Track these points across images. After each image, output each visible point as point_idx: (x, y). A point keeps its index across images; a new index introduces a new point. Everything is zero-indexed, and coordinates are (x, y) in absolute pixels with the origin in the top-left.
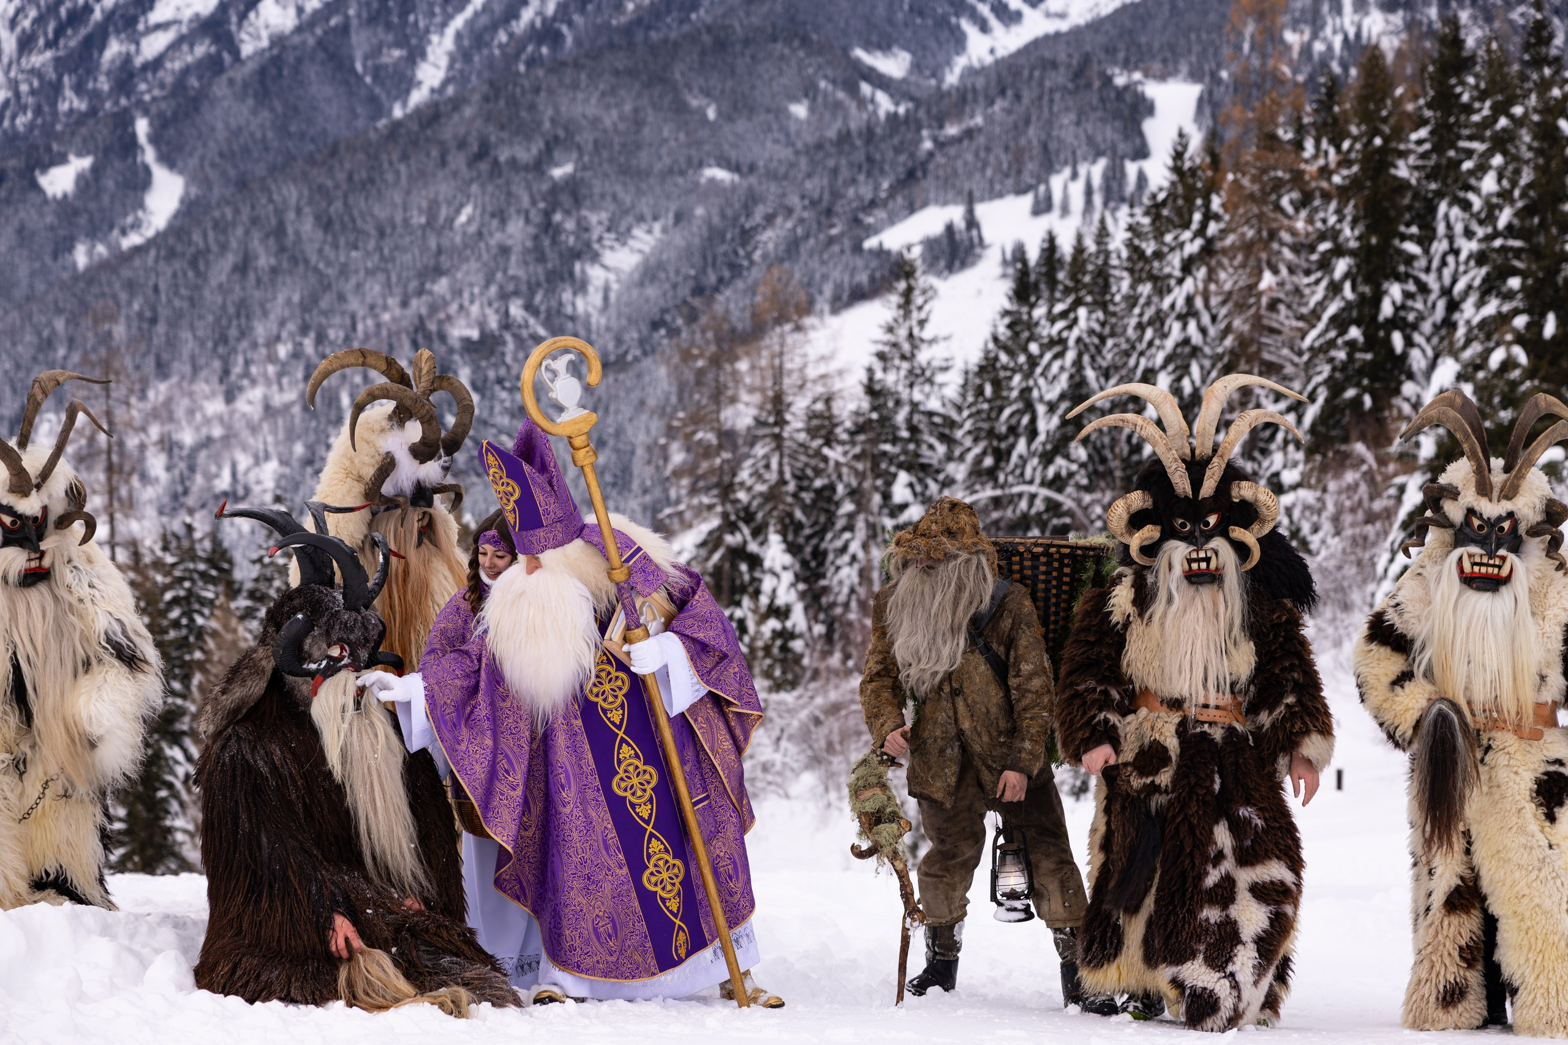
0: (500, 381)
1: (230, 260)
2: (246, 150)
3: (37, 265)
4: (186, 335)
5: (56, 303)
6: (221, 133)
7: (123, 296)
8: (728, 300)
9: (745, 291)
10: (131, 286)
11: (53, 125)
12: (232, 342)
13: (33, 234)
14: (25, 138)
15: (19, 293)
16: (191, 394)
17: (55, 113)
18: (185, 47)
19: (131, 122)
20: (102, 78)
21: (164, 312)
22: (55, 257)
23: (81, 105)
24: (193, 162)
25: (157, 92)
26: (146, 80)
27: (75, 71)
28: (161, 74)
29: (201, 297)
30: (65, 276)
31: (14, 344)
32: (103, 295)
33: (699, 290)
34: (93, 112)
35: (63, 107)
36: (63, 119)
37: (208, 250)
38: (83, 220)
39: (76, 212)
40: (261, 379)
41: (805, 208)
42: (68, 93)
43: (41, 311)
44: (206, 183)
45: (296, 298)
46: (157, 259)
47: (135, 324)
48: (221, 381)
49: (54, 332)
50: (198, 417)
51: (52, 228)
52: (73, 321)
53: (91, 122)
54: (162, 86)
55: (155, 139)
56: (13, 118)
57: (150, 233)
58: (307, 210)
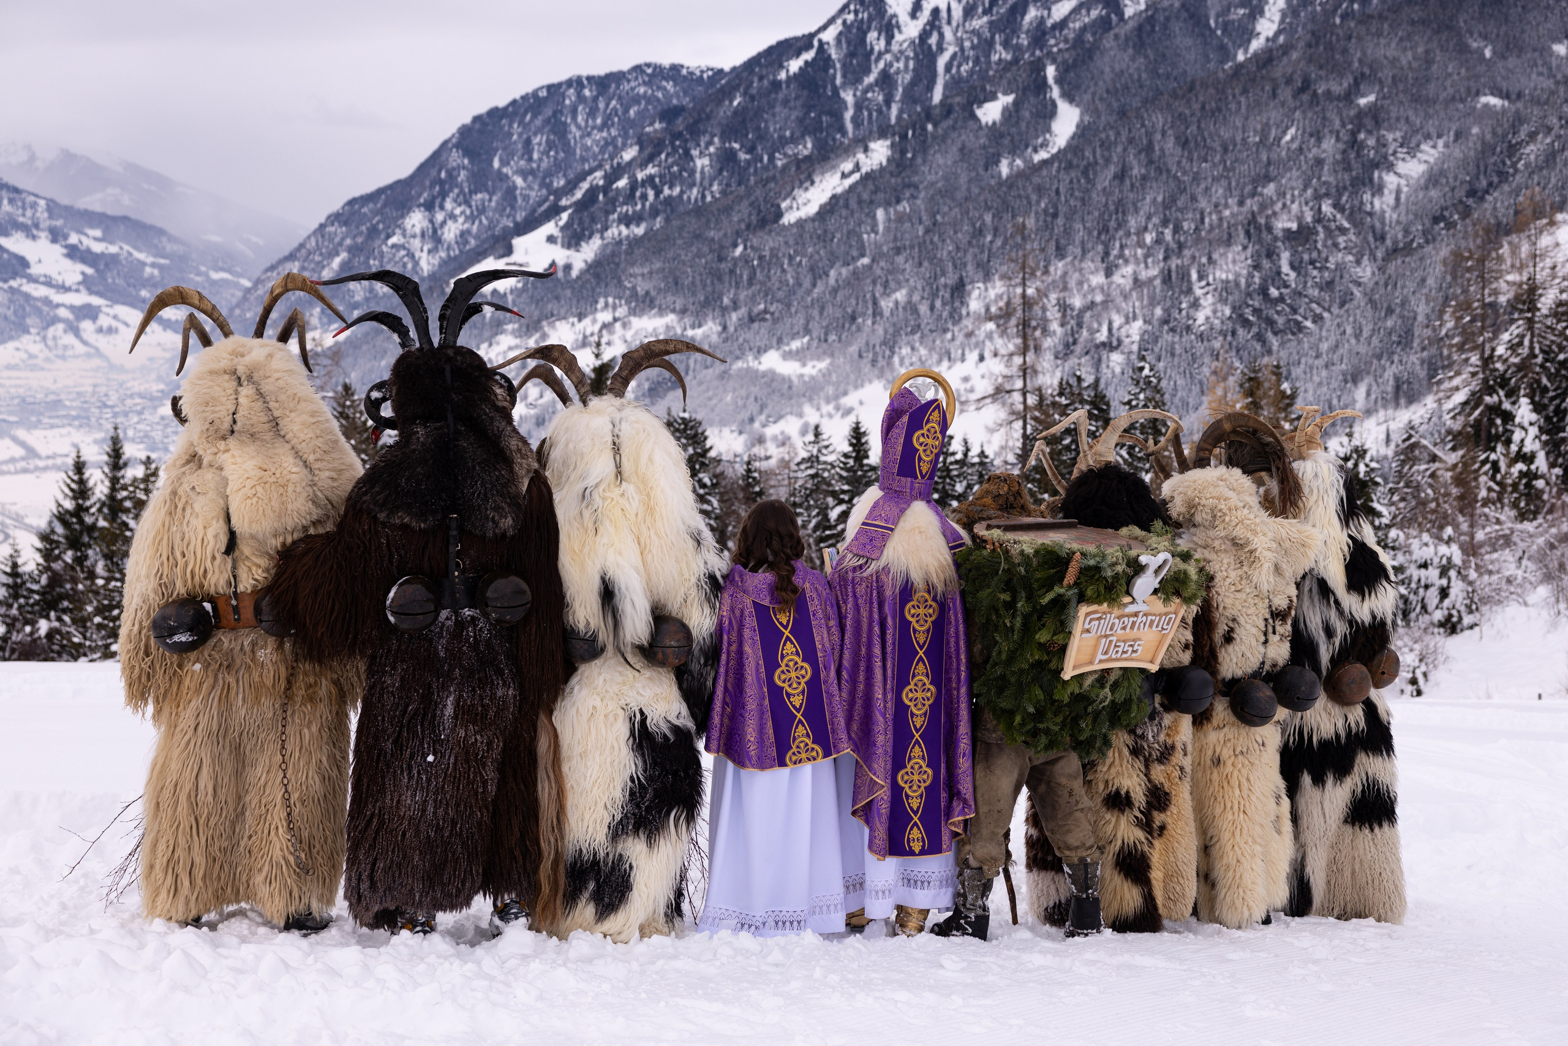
0: (1312, 262)
1: (1112, 169)
2: (1126, 87)
3: (973, 174)
4: (1078, 226)
5: (986, 202)
6: (1108, 75)
7: (1034, 197)
8: (1496, 199)
9: (1510, 193)
10: (1040, 190)
11: (987, 71)
12: (1111, 231)
13: (971, 151)
14: (968, 81)
15: (960, 195)
16: (1081, 270)
17: (989, 62)
18: (1084, 12)
19: (1044, 69)
20: (1023, 36)
21: (1063, 209)
22: (986, 170)
23: (1008, 57)
24: (1087, 97)
25: (1062, 46)
26: (1054, 37)
27: (1003, 31)
28: (1065, 32)
29: (1090, 198)
30: (993, 182)
31: (956, 232)
32: (1020, 196)
33: (1472, 193)
34: (1015, 61)
35: (995, 58)
36: (994, 66)
37: (1096, 163)
38: (1006, 141)
39: (1002, 136)
40: (1132, 259)
41: (1561, 127)
42: (998, 47)
43: (975, 208)
44: (1096, 112)
45: (1160, 199)
46: (1058, 171)
47: (1042, 218)
48: (1103, 261)
49: (984, 224)
50: (1086, 286)
51: (984, 147)
52: (997, 216)
53: (1015, 68)
54: (1066, 41)
55: (1059, 81)
56: (959, 66)
57: (1054, 150)
58: (1170, 132)
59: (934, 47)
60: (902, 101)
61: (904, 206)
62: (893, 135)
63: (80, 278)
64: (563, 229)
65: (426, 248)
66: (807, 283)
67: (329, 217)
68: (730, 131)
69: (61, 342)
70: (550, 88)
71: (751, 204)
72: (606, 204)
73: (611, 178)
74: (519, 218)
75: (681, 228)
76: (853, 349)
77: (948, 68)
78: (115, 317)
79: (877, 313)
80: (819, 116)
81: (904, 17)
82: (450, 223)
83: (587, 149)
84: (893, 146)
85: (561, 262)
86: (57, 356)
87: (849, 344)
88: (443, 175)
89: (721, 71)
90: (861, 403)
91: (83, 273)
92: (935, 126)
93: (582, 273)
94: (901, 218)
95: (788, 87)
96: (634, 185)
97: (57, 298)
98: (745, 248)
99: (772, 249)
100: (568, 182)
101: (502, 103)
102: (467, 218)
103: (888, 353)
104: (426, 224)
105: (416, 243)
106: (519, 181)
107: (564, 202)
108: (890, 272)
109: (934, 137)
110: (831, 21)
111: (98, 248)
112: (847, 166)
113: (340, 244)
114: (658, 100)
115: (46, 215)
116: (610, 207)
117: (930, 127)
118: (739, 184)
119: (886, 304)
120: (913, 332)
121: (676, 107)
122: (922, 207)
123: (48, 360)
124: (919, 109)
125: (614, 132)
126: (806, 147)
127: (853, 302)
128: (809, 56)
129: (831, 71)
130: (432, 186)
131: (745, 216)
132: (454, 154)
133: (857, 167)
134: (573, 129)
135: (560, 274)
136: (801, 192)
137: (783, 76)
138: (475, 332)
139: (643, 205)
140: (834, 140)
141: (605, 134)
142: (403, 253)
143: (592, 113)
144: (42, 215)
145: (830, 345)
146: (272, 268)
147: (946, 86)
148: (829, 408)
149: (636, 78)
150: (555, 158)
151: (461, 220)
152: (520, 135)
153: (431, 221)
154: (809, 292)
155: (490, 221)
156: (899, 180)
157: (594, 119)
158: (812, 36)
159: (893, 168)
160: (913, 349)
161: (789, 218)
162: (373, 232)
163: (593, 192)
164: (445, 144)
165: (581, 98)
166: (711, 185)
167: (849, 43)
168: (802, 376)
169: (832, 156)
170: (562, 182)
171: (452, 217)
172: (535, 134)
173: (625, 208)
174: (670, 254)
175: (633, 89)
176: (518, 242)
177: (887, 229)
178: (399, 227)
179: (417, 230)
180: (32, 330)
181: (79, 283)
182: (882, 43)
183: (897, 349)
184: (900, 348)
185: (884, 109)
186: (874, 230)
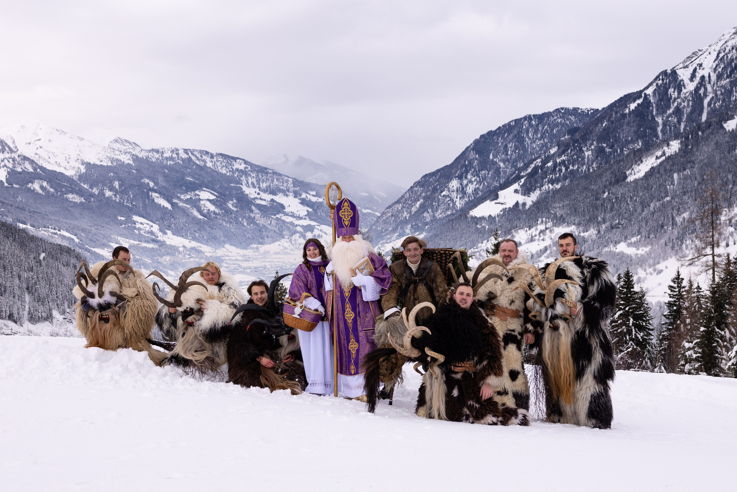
3: (722, 155)
5: (729, 169)
11: (729, 105)
13: (721, 144)
14: (719, 110)
15: (715, 166)
17: (730, 101)
22: (729, 153)
30: (732, 158)
35: (733, 98)
36: (733, 103)
43: (723, 172)
49: (728, 179)
51: (728, 142)
56: (715, 104)
59: (702, 95)
60: (686, 121)
61: (688, 172)
62: (682, 137)
63: (306, 213)
64: (522, 186)
65: (458, 197)
66: (639, 210)
67: (415, 183)
68: (602, 138)
69: (298, 242)
70: (516, 121)
71: (612, 173)
72: (542, 174)
73: (544, 162)
74: (501, 182)
75: (578, 185)
76: (663, 241)
77: (709, 104)
78: (321, 230)
79: (674, 223)
80: (645, 130)
81: (687, 81)
82: (469, 185)
83: (534, 149)
84: (681, 143)
85: (521, 202)
86: (296, 248)
87: (661, 239)
88: (467, 163)
89: (598, 109)
90: (666, 268)
91: (307, 211)
92: (703, 132)
93: (531, 207)
94: (686, 178)
95: (629, 116)
96: (555, 165)
97: (296, 222)
98: (609, 194)
99: (622, 194)
100: (525, 165)
101: (494, 129)
102: (477, 182)
103: (679, 243)
104: (459, 185)
105: (454, 195)
106: (502, 165)
107: (522, 174)
108: (681, 204)
109: (702, 138)
110: (651, 84)
111: (314, 199)
112: (659, 153)
113: (420, 195)
114: (567, 125)
115: (292, 185)
116: (544, 176)
117: (700, 133)
118: (606, 164)
119: (679, 220)
120: (692, 233)
121: (575, 128)
122: (697, 172)
123: (292, 250)
124: (695, 125)
125: (546, 140)
126: (639, 145)
127: (663, 219)
128: (640, 101)
129: (651, 108)
130: (461, 168)
131: (609, 178)
132: (472, 152)
133: (664, 154)
134: (527, 139)
135: (521, 208)
136: (636, 166)
137: (627, 111)
138: (481, 235)
139: (560, 174)
140: (653, 141)
141: (542, 142)
142: (448, 199)
143: (536, 132)
144: (291, 185)
145: (651, 240)
146: (390, 207)
147: (708, 113)
148: (651, 270)
149: (557, 115)
150: (519, 154)
151: (475, 183)
152: (502, 143)
153: (461, 184)
154: (640, 214)
155: (488, 184)
156: (685, 159)
157: (537, 135)
158: (641, 91)
159: (681, 153)
160: (692, 241)
161: (631, 179)
162: (435, 190)
163: (536, 169)
164: (468, 148)
165: (530, 125)
166: (592, 164)
167: (659, 95)
168: (637, 254)
169: (651, 148)
170: (522, 165)
171: (471, 182)
172: (509, 143)
173: (551, 176)
174: (573, 197)
175: (555, 120)
176: (500, 193)
177: (679, 183)
178: (447, 187)
179: (455, 188)
180: (285, 237)
181: (306, 215)
182: (676, 94)
183: (684, 241)
184: (686, 241)
185: (677, 125)
186: (673, 183)
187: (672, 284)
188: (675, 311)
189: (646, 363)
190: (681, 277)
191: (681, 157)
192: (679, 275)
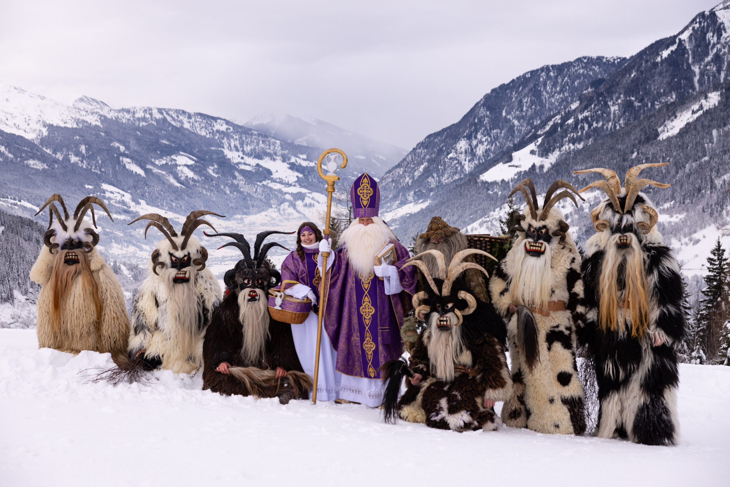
60: (727, 70)
61: (729, 128)
62: (722, 89)
63: (296, 179)
64: (539, 147)
65: (467, 159)
66: (673, 172)
67: (418, 145)
68: (630, 91)
69: (287, 212)
70: (532, 72)
71: (641, 130)
72: (562, 132)
73: (564, 119)
74: (516, 142)
75: (603, 144)
76: (700, 207)
78: (313, 198)
79: (713, 187)
80: (680, 80)
81: (727, 24)
82: (480, 145)
83: (552, 104)
84: (721, 95)
85: (538, 164)
86: (285, 219)
87: (697, 204)
88: (476, 121)
89: (625, 59)
90: (704, 237)
91: (297, 177)
93: (549, 170)
94: (726, 134)
95: (662, 65)
96: (577, 122)
97: (285, 189)
98: (638, 154)
99: (653, 154)
100: (542, 122)
101: (507, 82)
102: (489, 143)
103: (719, 209)
104: (467, 146)
105: (463, 157)
106: (516, 122)
107: (539, 132)
108: (720, 164)
110: (686, 28)
111: (304, 164)
112: (696, 107)
113: (424, 158)
114: (590, 76)
115: (280, 148)
116: (564, 134)
118: (635, 120)
119: (718, 182)
121: (600, 79)
123: (281, 221)
125: (566, 94)
126: (673, 97)
127: (700, 181)
128: (673, 48)
129: (686, 56)
130: (470, 127)
131: (638, 137)
132: (482, 109)
133: (701, 107)
134: (545, 93)
135: (538, 171)
136: (669, 122)
137: (659, 59)
138: (493, 202)
139: (582, 133)
140: (688, 93)
141: (561, 96)
142: (456, 162)
143: (555, 85)
144: (278, 148)
145: (686, 205)
146: (390, 172)
148: (687, 240)
149: (578, 65)
150: (535, 110)
151: (486, 144)
152: (516, 98)
153: (470, 145)
154: (674, 177)
155: (501, 144)
156: (725, 113)
157: (556, 88)
158: (675, 37)
159: (722, 107)
161: (663, 136)
162: (440, 152)
163: (554, 127)
164: (477, 104)
165: (548, 77)
166: (619, 120)
167: (696, 40)
168: (670, 222)
169: (687, 102)
170: (539, 122)
171: (481, 142)
172: (524, 97)
173: (572, 134)
174: (597, 158)
175: (576, 71)
176: (515, 154)
177: (719, 141)
178: (454, 148)
179: (463, 150)
180: (273, 206)
181: (296, 182)
182: (715, 38)
183: (725, 207)
184: (727, 206)
185: (717, 74)
186: (711, 141)
187: (712, 256)
188: (715, 287)
189: (683, 346)
190: (721, 248)
191: (721, 110)
192: (719, 246)
